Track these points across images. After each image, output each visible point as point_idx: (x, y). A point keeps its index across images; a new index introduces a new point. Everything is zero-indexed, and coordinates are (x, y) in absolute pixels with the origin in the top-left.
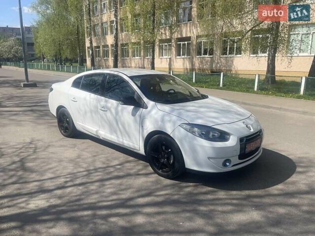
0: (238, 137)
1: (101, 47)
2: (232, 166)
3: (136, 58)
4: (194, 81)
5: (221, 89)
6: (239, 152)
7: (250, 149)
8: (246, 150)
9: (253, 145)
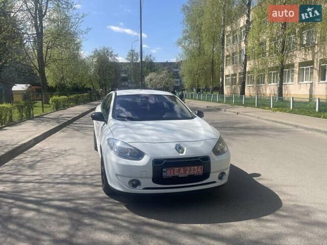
0: (151, 158)
1: (237, 75)
6: (150, 174)
7: (172, 175)
8: (164, 174)
9: (179, 170)
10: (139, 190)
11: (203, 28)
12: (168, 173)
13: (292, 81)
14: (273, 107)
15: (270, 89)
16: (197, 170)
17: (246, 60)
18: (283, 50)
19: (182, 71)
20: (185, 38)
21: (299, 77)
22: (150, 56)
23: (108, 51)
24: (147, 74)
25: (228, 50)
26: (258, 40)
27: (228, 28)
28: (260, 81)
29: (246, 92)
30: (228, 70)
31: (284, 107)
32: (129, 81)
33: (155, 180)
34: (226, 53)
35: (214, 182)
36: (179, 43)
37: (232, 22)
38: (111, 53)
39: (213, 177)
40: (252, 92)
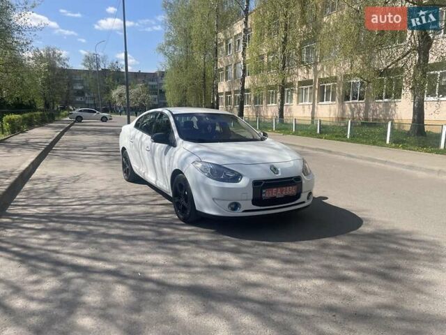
0: (250, 179)
1: (233, 93)
2: (243, 211)
3: (274, 104)
4: (318, 132)
5: (348, 141)
6: (251, 196)
7: (271, 195)
8: (264, 195)
9: (277, 191)
10: (238, 213)
11: (192, 34)
12: (267, 194)
13: (291, 102)
14: (276, 130)
15: (271, 111)
16: (291, 190)
17: (244, 76)
18: (284, 67)
19: (167, 85)
20: (169, 44)
21: (298, 97)
22: (117, 62)
23: (54, 53)
24: (114, 87)
25: (221, 62)
26: (258, 53)
27: (221, 36)
28: (257, 101)
29: (244, 114)
30: (223, 87)
31: (287, 129)
32: (86, 95)
33: (255, 202)
34: (220, 66)
35: (304, 202)
36: (160, 49)
37: (225, 28)
38: (59, 56)
39: (303, 197)
40: (250, 114)
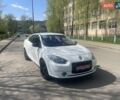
12: (78, 68)
15: (81, 32)
16: (88, 66)
35: (93, 71)
